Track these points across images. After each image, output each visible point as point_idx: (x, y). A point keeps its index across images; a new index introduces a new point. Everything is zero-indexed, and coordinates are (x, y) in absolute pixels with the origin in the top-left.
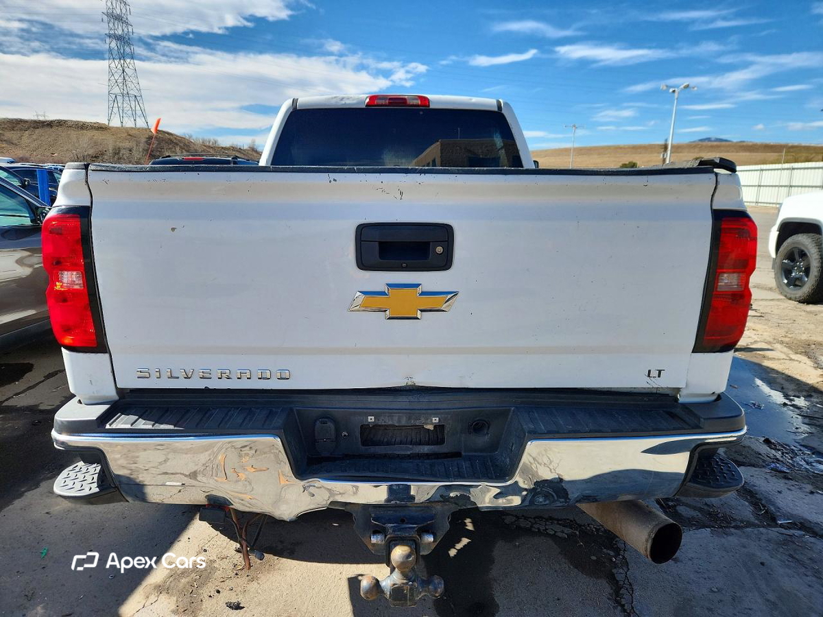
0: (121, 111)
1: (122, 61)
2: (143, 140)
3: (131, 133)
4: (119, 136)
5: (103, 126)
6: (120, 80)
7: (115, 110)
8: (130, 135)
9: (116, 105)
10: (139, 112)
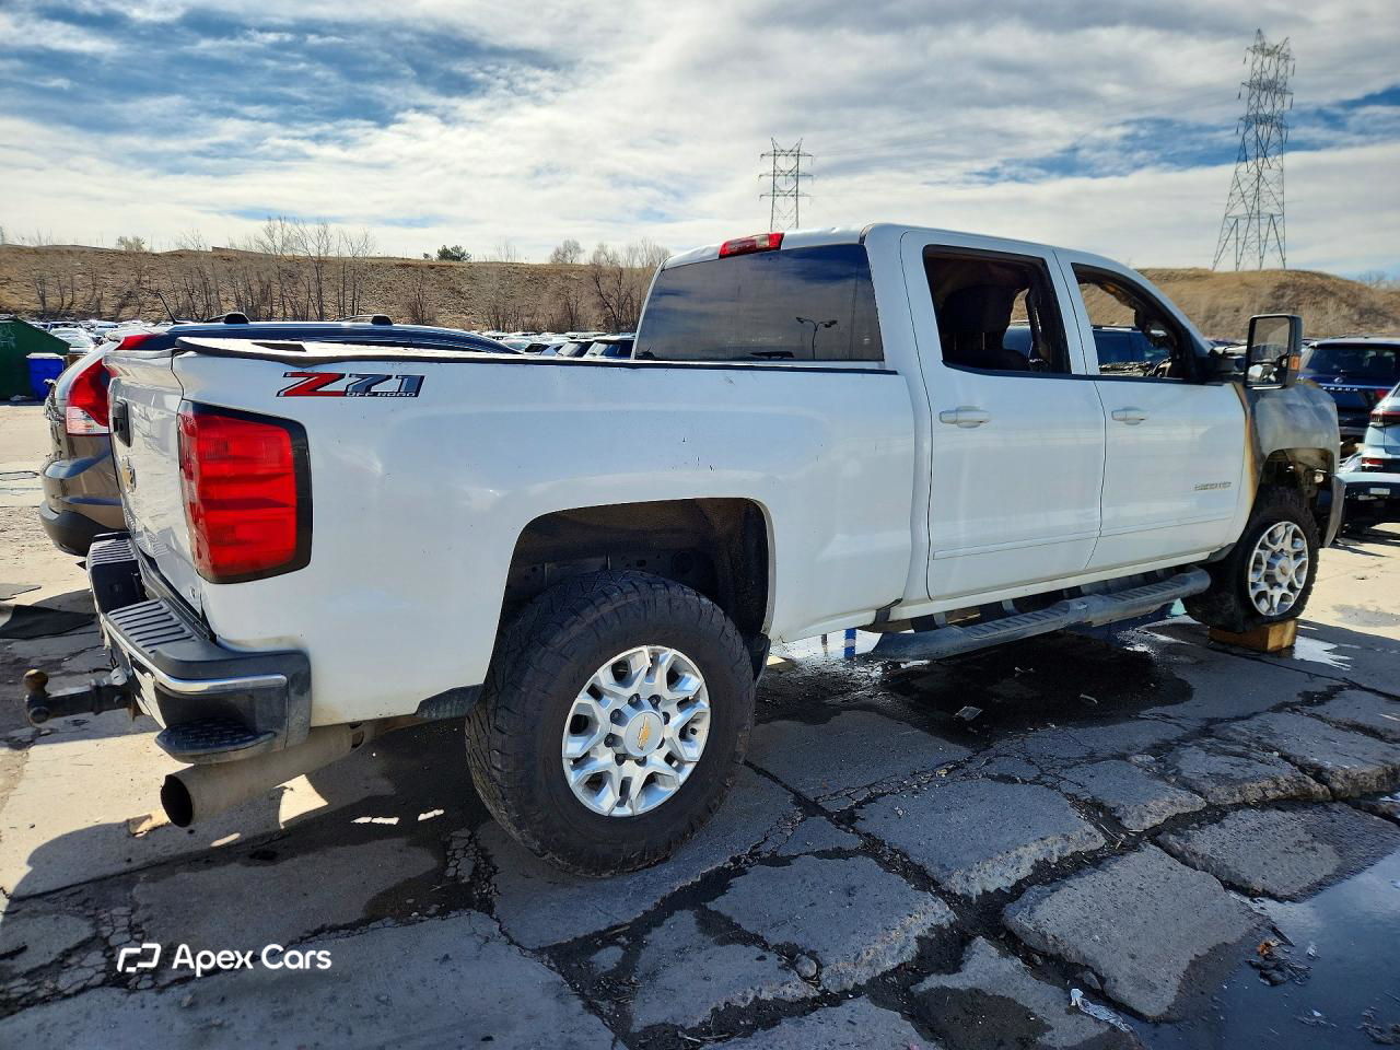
0: (1240, 245)
1: (1260, 160)
2: (1267, 290)
3: (1247, 280)
4: (1226, 286)
5: (1203, 274)
6: (1251, 192)
7: (1232, 242)
8: (1244, 284)
9: (1233, 235)
10: (1272, 243)
